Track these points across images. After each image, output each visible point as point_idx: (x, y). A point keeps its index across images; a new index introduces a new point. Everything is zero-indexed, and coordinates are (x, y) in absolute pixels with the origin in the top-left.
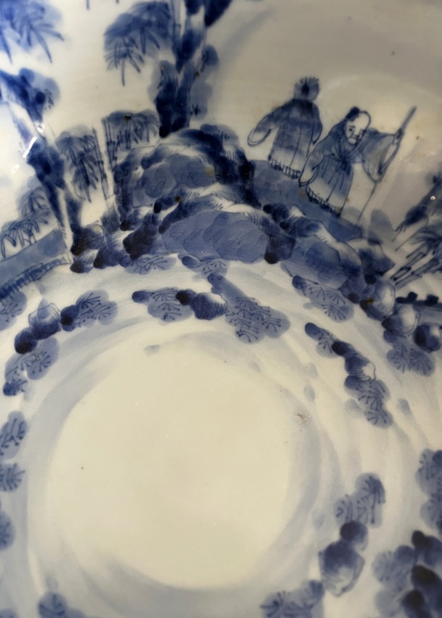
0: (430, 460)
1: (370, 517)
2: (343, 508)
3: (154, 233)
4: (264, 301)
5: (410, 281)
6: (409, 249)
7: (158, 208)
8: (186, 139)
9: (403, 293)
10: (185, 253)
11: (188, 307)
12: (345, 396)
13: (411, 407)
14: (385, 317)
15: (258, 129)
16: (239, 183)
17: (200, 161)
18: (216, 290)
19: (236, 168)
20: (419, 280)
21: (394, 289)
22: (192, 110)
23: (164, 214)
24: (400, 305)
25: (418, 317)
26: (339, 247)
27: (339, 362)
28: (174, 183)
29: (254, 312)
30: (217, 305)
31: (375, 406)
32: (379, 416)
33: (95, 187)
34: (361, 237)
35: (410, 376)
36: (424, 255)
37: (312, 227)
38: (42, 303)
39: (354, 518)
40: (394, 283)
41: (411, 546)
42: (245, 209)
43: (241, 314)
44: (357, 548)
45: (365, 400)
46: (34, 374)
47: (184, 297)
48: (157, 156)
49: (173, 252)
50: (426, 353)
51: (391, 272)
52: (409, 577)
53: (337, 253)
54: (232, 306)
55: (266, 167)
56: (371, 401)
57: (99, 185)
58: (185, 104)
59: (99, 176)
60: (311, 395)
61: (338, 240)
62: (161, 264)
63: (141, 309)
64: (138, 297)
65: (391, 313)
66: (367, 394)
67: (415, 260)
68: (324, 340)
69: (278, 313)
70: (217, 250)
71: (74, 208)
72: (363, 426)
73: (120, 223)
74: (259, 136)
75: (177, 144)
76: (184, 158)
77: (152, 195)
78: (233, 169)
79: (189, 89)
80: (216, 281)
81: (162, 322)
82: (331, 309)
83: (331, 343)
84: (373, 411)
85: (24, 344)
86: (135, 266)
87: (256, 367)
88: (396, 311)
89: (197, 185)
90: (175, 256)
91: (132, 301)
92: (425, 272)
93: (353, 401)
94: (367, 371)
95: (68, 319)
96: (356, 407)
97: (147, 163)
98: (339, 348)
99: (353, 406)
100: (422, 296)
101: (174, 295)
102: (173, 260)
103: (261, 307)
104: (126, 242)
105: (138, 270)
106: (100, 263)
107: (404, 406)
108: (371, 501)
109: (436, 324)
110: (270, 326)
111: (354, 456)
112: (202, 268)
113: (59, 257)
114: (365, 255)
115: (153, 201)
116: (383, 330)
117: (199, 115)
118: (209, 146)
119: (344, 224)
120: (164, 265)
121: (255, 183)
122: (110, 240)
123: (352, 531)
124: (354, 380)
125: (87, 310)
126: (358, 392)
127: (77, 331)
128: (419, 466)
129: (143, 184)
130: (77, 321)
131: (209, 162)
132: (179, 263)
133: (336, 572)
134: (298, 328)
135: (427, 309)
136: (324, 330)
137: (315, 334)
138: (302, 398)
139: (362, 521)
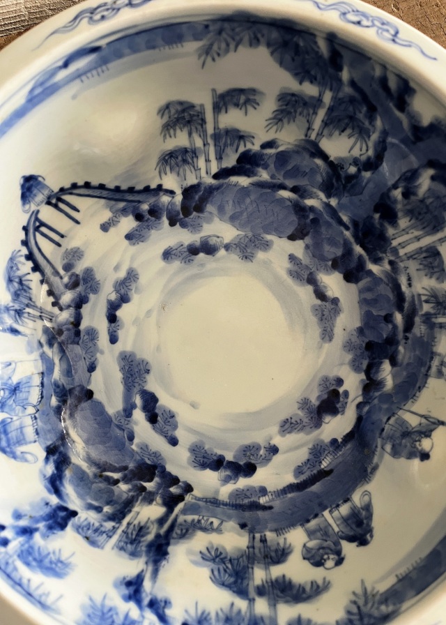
0: (134, 241)
1: (181, 248)
2: (188, 261)
3: (132, 471)
4: (119, 376)
5: (47, 311)
6: (30, 323)
7: (116, 482)
8: (65, 498)
9: (56, 310)
10: (127, 443)
11: (157, 411)
12: (135, 298)
13: (115, 264)
14: (76, 310)
15: (26, 461)
16: (62, 449)
17: (70, 481)
18: (134, 406)
19: (55, 457)
20: (43, 307)
21: (57, 317)
22: (49, 507)
23: (116, 476)
24: (63, 307)
25: (63, 293)
26: (57, 361)
27: (119, 313)
28: (94, 485)
29: (129, 375)
30: (142, 397)
31: (129, 281)
32: (132, 276)
33: (139, 523)
34: (44, 353)
35: (98, 276)
36: (29, 313)
37: (56, 385)
38: (223, 485)
39: (188, 253)
40: (54, 319)
41: (178, 224)
42: (73, 434)
43: (136, 380)
44: (198, 244)
45: (129, 287)
46: (258, 448)
47: (153, 419)
48: (90, 507)
49: (133, 450)
50: (81, 277)
51: (48, 324)
52: (191, 217)
53: (60, 360)
54: (136, 390)
55: (42, 440)
56: (127, 284)
57: (136, 522)
58: (50, 513)
59: (132, 526)
60: (149, 313)
61: (54, 364)
62: (146, 449)
63: (179, 434)
64: (174, 442)
65: (71, 308)
66: (125, 288)
67: (34, 316)
68: (114, 329)
69: (119, 364)
70: (110, 427)
71: (161, 521)
72: (143, 280)
73: (143, 493)
74: (29, 457)
75: (73, 501)
76: (77, 492)
77: (112, 492)
78: (58, 458)
79: (41, 516)
80: (128, 412)
81: (176, 416)
82: (94, 339)
83: (113, 325)
84: (132, 280)
85: (250, 470)
86: (160, 461)
87: (158, 349)
88: (69, 306)
89: (83, 472)
90: (134, 447)
91: (180, 443)
92: (37, 307)
93: (135, 292)
94: (113, 297)
95: (217, 463)
96: (136, 288)
97: (98, 509)
98: (112, 318)
99: (137, 290)
100: (51, 299)
101: (157, 425)
102: (138, 445)
103: (123, 374)
104: (150, 480)
105: (160, 458)
106: (175, 480)
107: (117, 268)
108: (174, 252)
109: (61, 282)
110: (130, 360)
111: (161, 272)
112: (128, 426)
113: (194, 501)
114: (51, 345)
115: (115, 488)
116: (84, 306)
117: (48, 501)
118: (58, 483)
119: (45, 367)
120: (145, 447)
121: (55, 439)
122: (159, 489)
123: (193, 251)
124: (124, 299)
125: (205, 460)
126: (129, 293)
127: (219, 452)
128: (141, 243)
129: (111, 501)
130: (215, 458)
131: (65, 475)
132: (136, 441)
133: (214, 245)
134: (119, 347)
135: (56, 292)
136: (109, 333)
137: (115, 336)
138: (154, 314)
139: (186, 250)
